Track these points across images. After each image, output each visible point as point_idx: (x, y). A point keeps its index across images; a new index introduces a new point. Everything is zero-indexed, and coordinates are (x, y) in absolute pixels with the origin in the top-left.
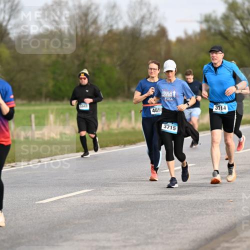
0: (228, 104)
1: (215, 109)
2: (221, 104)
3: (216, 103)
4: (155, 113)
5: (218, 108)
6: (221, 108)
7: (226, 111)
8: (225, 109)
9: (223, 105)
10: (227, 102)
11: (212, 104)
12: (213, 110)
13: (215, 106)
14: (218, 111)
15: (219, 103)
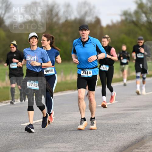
0: (93, 69)
1: (82, 74)
2: (87, 70)
3: (83, 69)
4: (47, 73)
5: (85, 73)
6: (87, 73)
7: (90, 75)
8: (90, 73)
9: (89, 71)
10: (91, 69)
11: (80, 70)
12: (81, 74)
13: (82, 71)
14: (85, 75)
15: (86, 69)
